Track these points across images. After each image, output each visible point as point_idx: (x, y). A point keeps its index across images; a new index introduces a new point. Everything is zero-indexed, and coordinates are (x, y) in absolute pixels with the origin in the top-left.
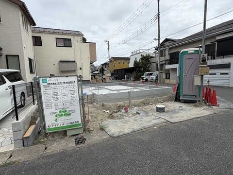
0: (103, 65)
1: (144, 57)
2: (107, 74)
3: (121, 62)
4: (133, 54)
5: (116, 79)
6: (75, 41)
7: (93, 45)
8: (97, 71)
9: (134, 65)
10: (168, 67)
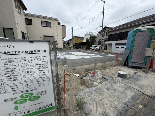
0: (69, 40)
1: (92, 37)
2: (71, 45)
3: (79, 39)
4: (86, 35)
5: (76, 48)
6: (54, 23)
7: (64, 27)
8: (66, 43)
9: (86, 41)
10: (107, 43)
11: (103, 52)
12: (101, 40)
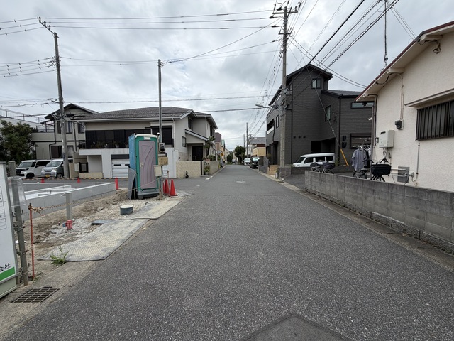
11: (78, 179)
12: (62, 144)
